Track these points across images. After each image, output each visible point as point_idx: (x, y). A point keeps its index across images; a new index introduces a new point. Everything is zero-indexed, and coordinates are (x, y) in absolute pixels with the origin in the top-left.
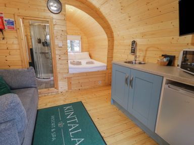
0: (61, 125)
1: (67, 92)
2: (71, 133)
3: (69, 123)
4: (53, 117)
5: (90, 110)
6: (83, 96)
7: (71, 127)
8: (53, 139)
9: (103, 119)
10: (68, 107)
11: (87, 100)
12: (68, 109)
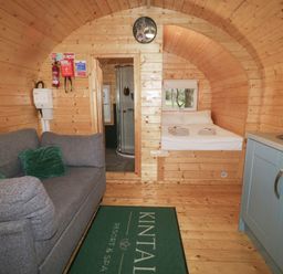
0: (124, 244)
1: (155, 183)
2: (135, 268)
3: (139, 247)
4: (117, 226)
5: (186, 232)
6: (183, 198)
7: (139, 256)
8: (104, 268)
9: (208, 260)
10: (147, 214)
11: (187, 208)
12: (146, 218)
